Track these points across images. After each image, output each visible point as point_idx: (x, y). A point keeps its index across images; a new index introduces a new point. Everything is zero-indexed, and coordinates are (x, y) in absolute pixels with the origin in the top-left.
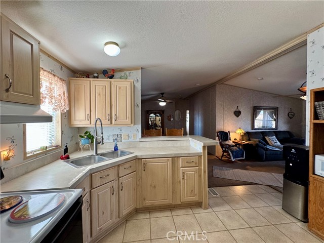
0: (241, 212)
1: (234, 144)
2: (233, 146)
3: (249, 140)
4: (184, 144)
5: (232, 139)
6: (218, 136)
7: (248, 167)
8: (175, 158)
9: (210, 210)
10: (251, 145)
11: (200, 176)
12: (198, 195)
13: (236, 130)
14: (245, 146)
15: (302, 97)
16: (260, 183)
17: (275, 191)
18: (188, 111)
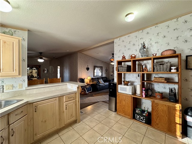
0: (96, 117)
1: (87, 85)
2: (87, 86)
3: (93, 82)
4: (64, 87)
5: (86, 82)
6: (79, 81)
7: (94, 95)
8: (60, 97)
9: (81, 122)
10: (94, 84)
11: (76, 105)
12: (75, 116)
13: (88, 77)
14: (92, 85)
15: (111, 63)
16: (100, 101)
17: (105, 103)
18: (59, 67)
